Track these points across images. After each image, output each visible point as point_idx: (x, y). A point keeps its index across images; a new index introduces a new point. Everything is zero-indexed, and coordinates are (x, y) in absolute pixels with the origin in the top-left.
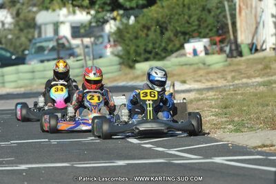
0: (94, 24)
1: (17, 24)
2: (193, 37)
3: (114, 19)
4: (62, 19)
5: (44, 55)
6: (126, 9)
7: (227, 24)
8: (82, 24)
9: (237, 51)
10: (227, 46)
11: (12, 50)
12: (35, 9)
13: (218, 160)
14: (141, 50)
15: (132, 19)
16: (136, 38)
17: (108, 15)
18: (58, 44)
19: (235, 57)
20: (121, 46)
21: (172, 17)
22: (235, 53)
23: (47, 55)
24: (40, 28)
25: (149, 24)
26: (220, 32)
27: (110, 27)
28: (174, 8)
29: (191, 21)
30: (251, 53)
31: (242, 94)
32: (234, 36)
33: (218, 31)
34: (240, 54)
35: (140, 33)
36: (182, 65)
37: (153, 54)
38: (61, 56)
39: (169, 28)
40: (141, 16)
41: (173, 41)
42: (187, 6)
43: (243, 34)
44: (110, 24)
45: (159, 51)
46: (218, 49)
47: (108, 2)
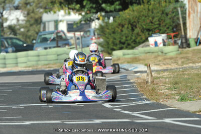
0: (83, 22)
1: (27, 21)
2: (155, 33)
3: (98, 19)
4: (60, 18)
5: (47, 44)
6: (106, 12)
7: (179, 24)
8: (74, 22)
10: (179, 40)
11: (23, 40)
12: (42, 10)
14: (117, 42)
15: (111, 18)
16: (114, 33)
17: (94, 15)
18: (57, 36)
19: (185, 48)
20: (102, 38)
21: (140, 18)
22: (185, 45)
24: (44, 24)
25: (123, 23)
26: (175, 29)
27: (95, 25)
28: (142, 11)
29: (153, 22)
30: (197, 45)
31: (188, 74)
32: (184, 33)
33: (173, 29)
34: (189, 46)
35: (117, 29)
36: (146, 53)
37: (126, 45)
38: (59, 45)
39: (137, 26)
41: (140, 35)
42: (151, 10)
43: (191, 31)
44: (95, 22)
45: (130, 42)
46: (172, 42)
47: (94, 6)
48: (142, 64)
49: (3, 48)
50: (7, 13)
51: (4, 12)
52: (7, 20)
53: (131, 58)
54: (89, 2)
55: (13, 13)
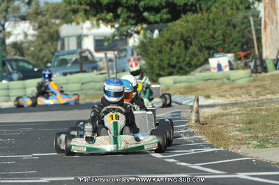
0: (117, 38)
1: (39, 37)
2: (218, 52)
3: (138, 33)
4: (85, 32)
5: (67, 68)
6: (149, 23)
7: (252, 40)
8: (105, 37)
9: (262, 67)
10: (252, 61)
11: (34, 62)
12: (58, 21)
13: (242, 175)
14: (165, 64)
15: (156, 32)
16: (160, 52)
17: (132, 29)
18: (81, 57)
19: (260, 73)
20: (144, 60)
21: (197, 31)
22: (259, 69)
23: (70, 67)
24: (63, 40)
25: (173, 38)
26: (245, 47)
27: (134, 41)
28: (198, 22)
29: (215, 37)
30: (276, 69)
31: (266, 110)
32: (259, 51)
33: (242, 46)
34: (265, 70)
35: (165, 47)
36: (206, 80)
37: (177, 68)
38: (84, 69)
39: (193, 43)
40: (165, 29)
41: (197, 56)
42: (211, 20)
43: (268, 50)
44: (134, 38)
45: (183, 65)
46: (242, 64)
47: (133, 15)
48: (201, 95)
49: (5, 74)
50: (10, 26)
51: (7, 24)
52: (10, 34)
53: (185, 88)
54: (125, 10)
55: (19, 26)
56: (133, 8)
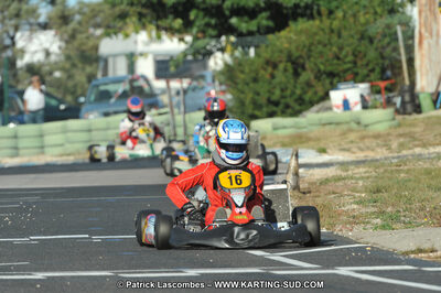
0: (190, 58)
1: (68, 58)
2: (345, 81)
3: (222, 50)
4: (140, 48)
5: (110, 106)
7: (400, 61)
8: (172, 58)
9: (412, 105)
10: (397, 96)
11: (60, 96)
12: (99, 32)
14: (262, 100)
15: (252, 52)
16: (255, 80)
17: (213, 42)
19: (410, 114)
20: (232, 94)
21: (313, 48)
22: (409, 108)
23: (115, 104)
24: (106, 61)
25: (276, 58)
26: (389, 73)
27: (217, 62)
28: (316, 34)
29: (341, 56)
30: (435, 108)
32: (410, 80)
33: (383, 71)
34: (418, 109)
35: (262, 72)
36: (324, 125)
37: (281, 107)
39: (307, 66)
40: (263, 46)
41: (313, 86)
42: (336, 31)
43: (424, 77)
44: (215, 58)
45: (290, 101)
46: (382, 100)
47: (213, 22)
48: (313, 148)
49: (13, 114)
50: (24, 37)
51: (18, 35)
52: (23, 51)
53: (290, 136)
54: (201, 14)
55: (37, 38)
56: (214, 11)
